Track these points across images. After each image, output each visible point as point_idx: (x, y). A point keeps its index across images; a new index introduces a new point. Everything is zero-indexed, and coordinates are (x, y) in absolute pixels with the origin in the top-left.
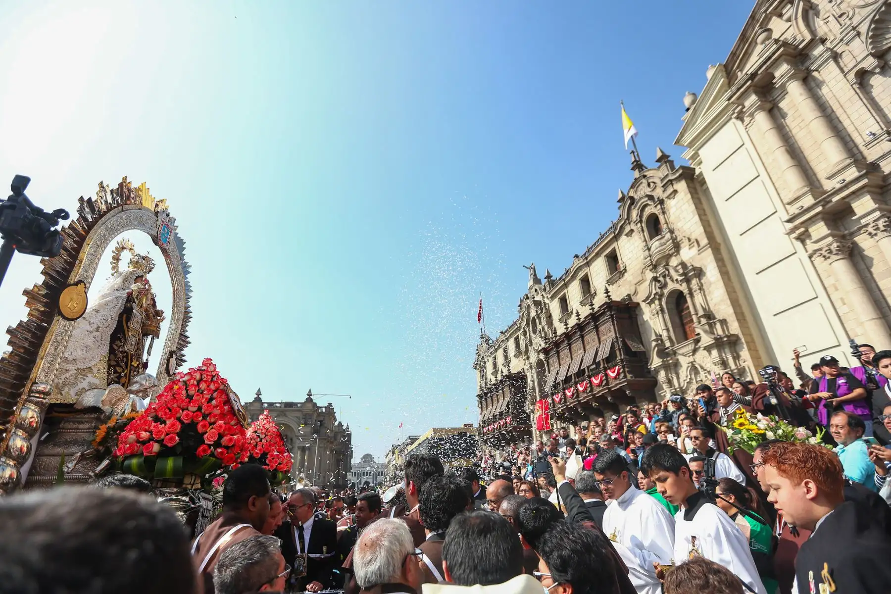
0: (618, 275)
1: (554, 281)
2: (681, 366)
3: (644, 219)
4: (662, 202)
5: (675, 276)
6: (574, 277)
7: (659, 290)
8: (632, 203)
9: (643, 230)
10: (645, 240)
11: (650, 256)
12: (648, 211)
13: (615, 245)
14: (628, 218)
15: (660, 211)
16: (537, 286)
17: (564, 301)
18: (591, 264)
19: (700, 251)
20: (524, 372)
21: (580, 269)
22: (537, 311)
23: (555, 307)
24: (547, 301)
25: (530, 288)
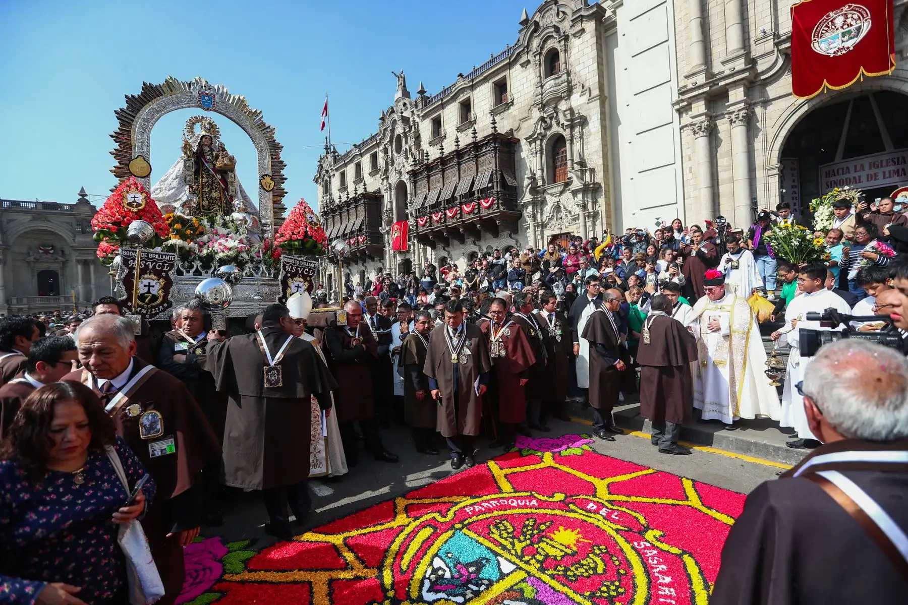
0: (504, 107)
1: (428, 98)
2: (547, 204)
3: (544, 52)
4: (566, 38)
5: (562, 120)
6: (453, 99)
7: (543, 131)
8: (535, 31)
9: (540, 64)
10: (540, 76)
11: (542, 94)
12: (550, 44)
13: (506, 73)
14: (527, 47)
15: (563, 48)
16: (406, 101)
17: (437, 124)
18: (476, 89)
19: (590, 100)
20: (380, 192)
21: (462, 90)
22: (404, 128)
23: (426, 129)
24: (417, 120)
25: (398, 101)
